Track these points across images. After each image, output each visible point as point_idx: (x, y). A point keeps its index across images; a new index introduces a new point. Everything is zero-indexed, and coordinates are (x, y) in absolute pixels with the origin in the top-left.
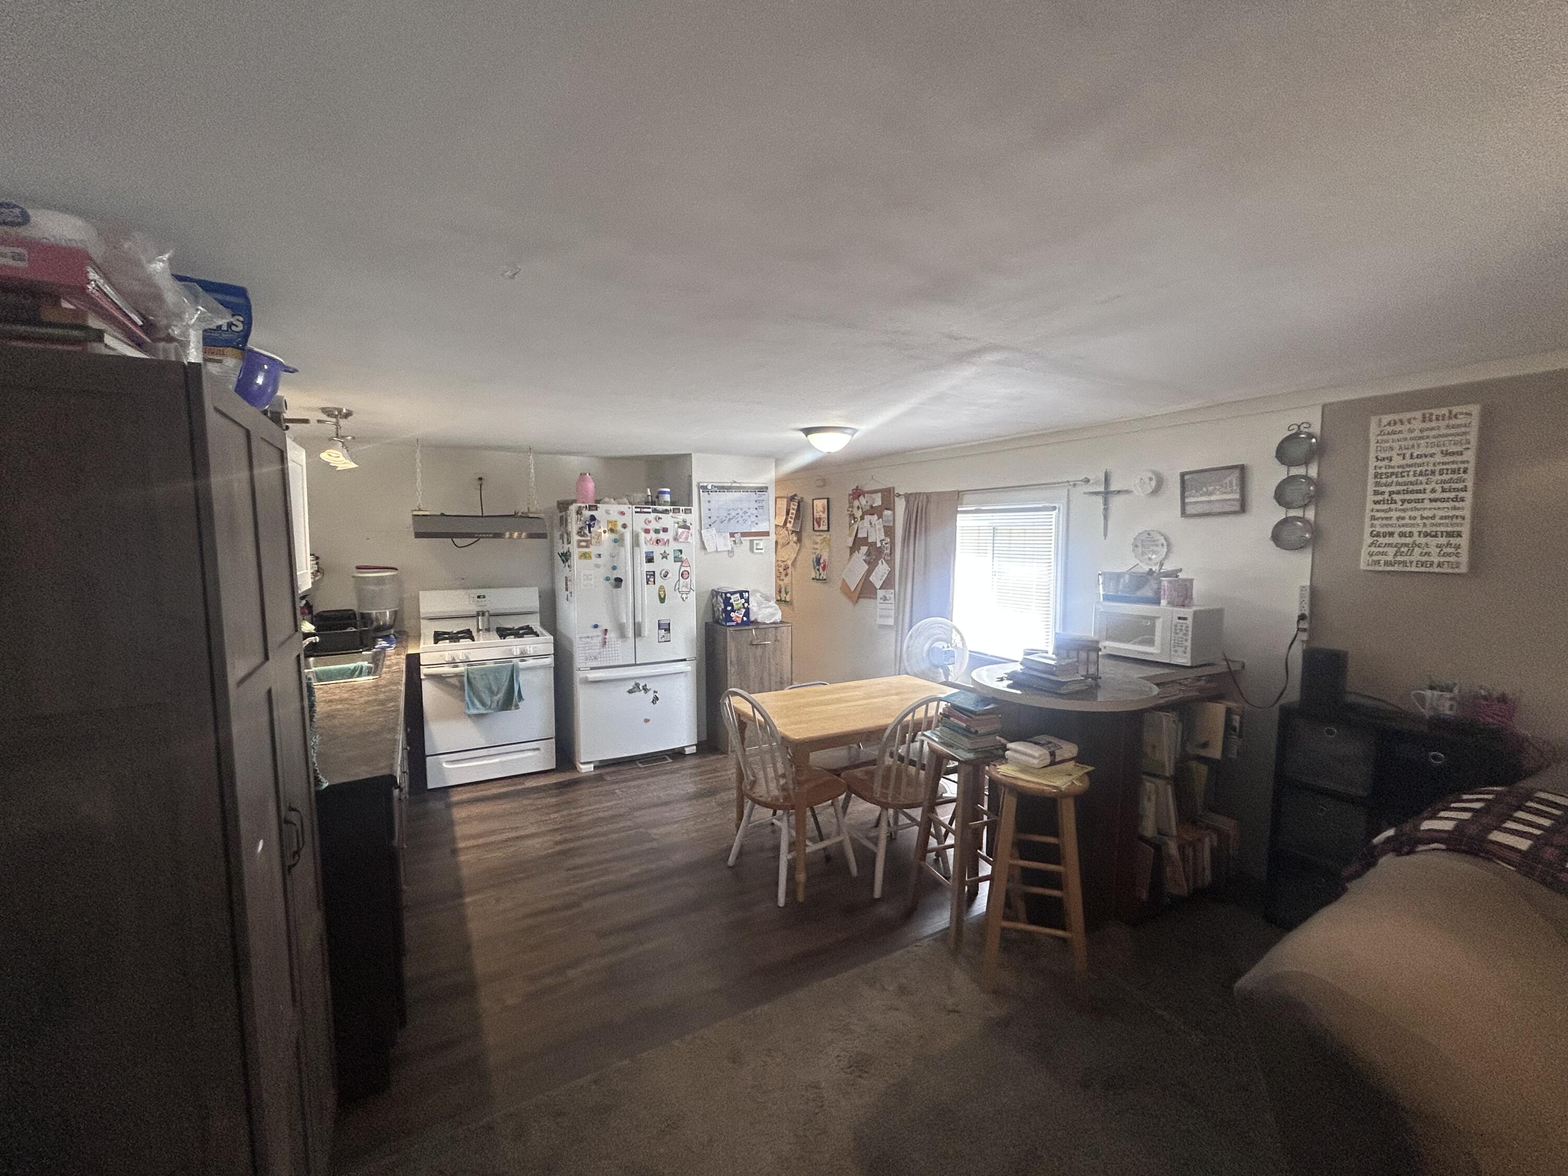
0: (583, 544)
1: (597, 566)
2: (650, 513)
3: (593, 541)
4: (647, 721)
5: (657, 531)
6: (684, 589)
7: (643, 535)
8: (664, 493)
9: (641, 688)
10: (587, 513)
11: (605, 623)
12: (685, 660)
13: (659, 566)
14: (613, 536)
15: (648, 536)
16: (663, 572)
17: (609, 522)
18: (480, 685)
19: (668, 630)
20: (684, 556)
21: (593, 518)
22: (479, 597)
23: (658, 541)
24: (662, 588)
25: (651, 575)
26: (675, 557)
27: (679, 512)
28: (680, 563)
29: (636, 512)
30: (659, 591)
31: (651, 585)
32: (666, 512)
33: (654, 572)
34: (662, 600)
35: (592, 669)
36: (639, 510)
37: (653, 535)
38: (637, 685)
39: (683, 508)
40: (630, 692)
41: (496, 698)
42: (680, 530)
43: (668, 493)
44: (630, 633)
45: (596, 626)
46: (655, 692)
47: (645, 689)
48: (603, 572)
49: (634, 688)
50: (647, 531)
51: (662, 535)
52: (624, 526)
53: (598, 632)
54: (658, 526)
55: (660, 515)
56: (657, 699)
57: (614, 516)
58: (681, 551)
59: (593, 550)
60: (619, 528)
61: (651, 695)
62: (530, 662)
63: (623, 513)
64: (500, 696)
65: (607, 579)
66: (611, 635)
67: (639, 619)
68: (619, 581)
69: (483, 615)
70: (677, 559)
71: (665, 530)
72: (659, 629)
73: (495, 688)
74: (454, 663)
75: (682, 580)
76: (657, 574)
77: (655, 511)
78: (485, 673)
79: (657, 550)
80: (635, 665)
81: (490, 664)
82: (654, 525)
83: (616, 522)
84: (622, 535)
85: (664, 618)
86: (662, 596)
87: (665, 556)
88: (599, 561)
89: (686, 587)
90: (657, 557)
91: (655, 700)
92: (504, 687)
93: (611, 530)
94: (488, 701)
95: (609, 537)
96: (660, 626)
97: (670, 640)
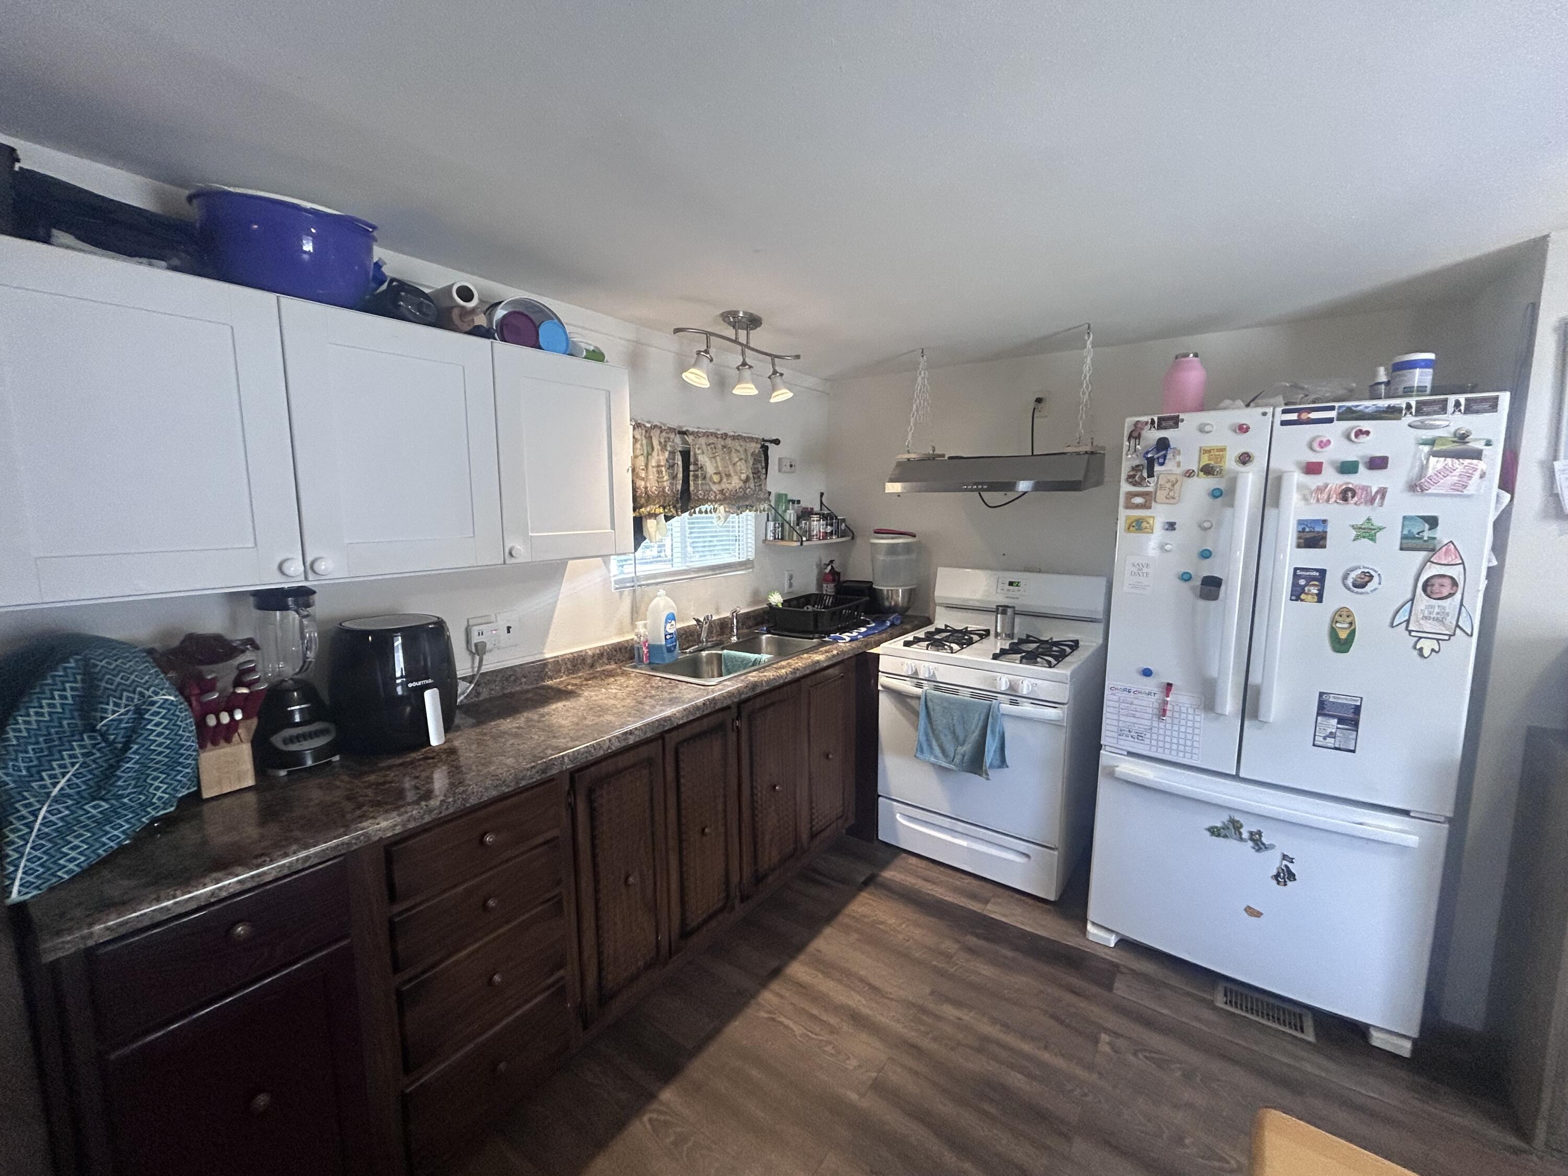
0: (1138, 500)
1: (1165, 549)
2: (1330, 420)
3: (1161, 495)
4: (1252, 912)
5: (1348, 468)
6: (1428, 626)
8: (1413, 365)
9: (1245, 835)
10: (1152, 436)
11: (1172, 672)
12: (1406, 813)
13: (1342, 556)
14: (1210, 483)
15: (1314, 481)
16: (1353, 575)
17: (1204, 451)
18: (940, 721)
19: (1351, 721)
20: (1441, 534)
21: (1163, 445)
22: (1011, 584)
23: (1346, 494)
24: (1343, 614)
25: (1309, 579)
26: (1404, 537)
27: (1444, 410)
28: (1421, 556)
29: (1284, 423)
30: (1334, 621)
31: (1308, 606)
32: (1393, 413)
33: (1323, 572)
34: (1341, 645)
35: (1130, 754)
36: (1294, 416)
37: (1331, 478)
38: (1236, 826)
39: (1462, 398)
40: (1214, 832)
41: (961, 750)
42: (1436, 464)
43: (1426, 364)
44: (1230, 704)
45: (1147, 673)
46: (1285, 857)
47: (1259, 844)
48: (1180, 561)
49: (1225, 827)
50: (1313, 468)
51: (1364, 478)
52: (1245, 459)
53: (1150, 684)
54: (1351, 453)
55: (1365, 425)
56: (1292, 876)
57: (1221, 437)
58: (1433, 522)
59: (1160, 513)
60: (1230, 463)
61: (1273, 862)
62: (1026, 708)
63: (1243, 429)
64: (967, 748)
65: (1186, 577)
66: (1181, 699)
67: (1255, 679)
68: (1212, 585)
69: (1004, 613)
70: (1409, 543)
71: (1378, 463)
72: (1318, 714)
73: (960, 732)
74: (915, 678)
75: (1423, 602)
76: (1332, 582)
77: (1348, 415)
78: (949, 707)
79: (1343, 518)
80: (1236, 777)
81: (965, 695)
82: (1338, 453)
83: (1223, 450)
84: (1233, 482)
85: (1346, 690)
86: (1343, 635)
87: (1367, 532)
88: (1171, 538)
89: (1441, 621)
90: (1340, 534)
91: (1285, 876)
92: (974, 736)
93: (1208, 470)
94: (950, 748)
95: (1205, 483)
96: (1324, 708)
97: (1353, 749)
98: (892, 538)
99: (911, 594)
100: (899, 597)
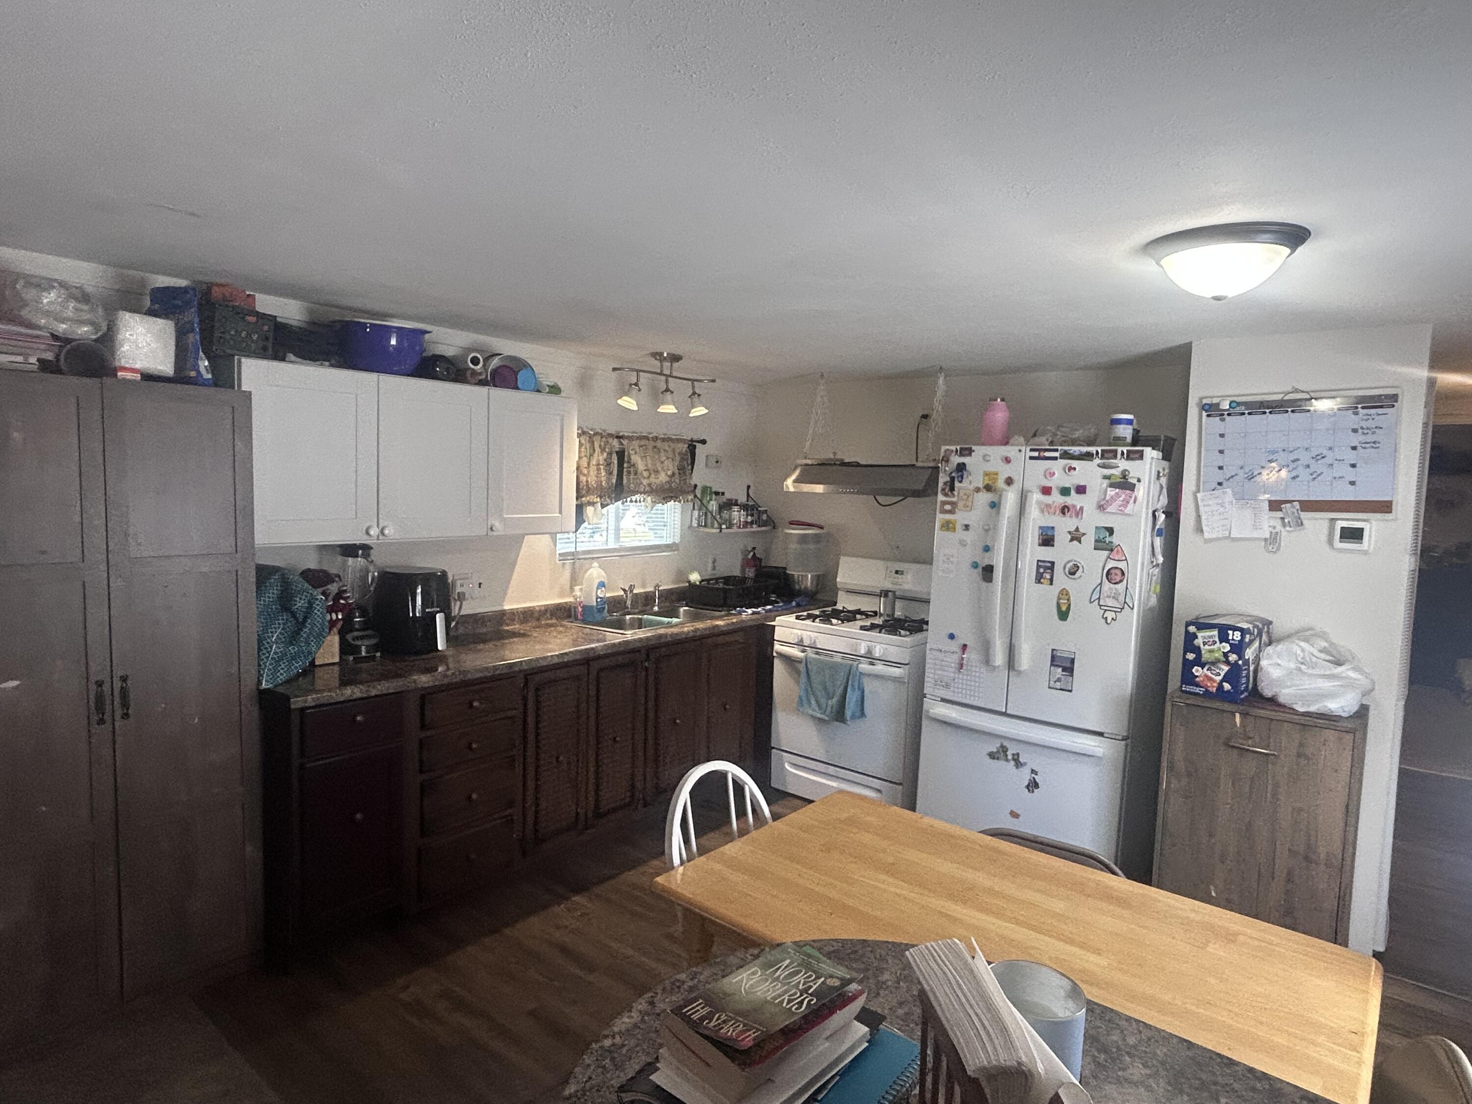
0: (948, 507)
1: (963, 543)
2: (1055, 458)
3: (961, 504)
4: (1014, 815)
5: (1065, 492)
6: (1111, 602)
7: (1036, 497)
8: (1119, 422)
9: (1010, 757)
10: (956, 461)
11: (966, 636)
12: (1101, 734)
13: (1057, 554)
14: (988, 497)
15: (1047, 499)
16: (1069, 566)
17: (986, 474)
18: (816, 679)
19: (1069, 669)
20: (1115, 539)
21: (962, 467)
22: (897, 572)
23: (1064, 510)
24: (1064, 593)
25: (1046, 568)
26: (1096, 541)
27: (1115, 457)
28: (1106, 553)
29: (1031, 458)
30: (1059, 599)
31: (1044, 587)
32: (1088, 456)
33: (1053, 563)
34: (1063, 615)
35: (943, 700)
36: (1036, 454)
37: (1057, 499)
38: (1004, 749)
39: (1125, 449)
40: (992, 756)
41: (830, 703)
42: (1111, 492)
43: (1129, 422)
44: (1001, 660)
45: (952, 637)
46: (1033, 771)
47: (1018, 764)
48: (971, 553)
49: (998, 752)
50: (1046, 491)
51: (1074, 499)
52: (1009, 481)
53: (955, 646)
54: (1069, 481)
55: (1074, 463)
56: (1036, 785)
57: (995, 465)
58: (1111, 531)
59: (960, 518)
60: (1001, 484)
61: (1025, 776)
62: (880, 668)
63: (1007, 460)
64: (833, 700)
65: (975, 565)
66: (972, 656)
67: (1014, 641)
68: (988, 572)
69: (886, 596)
70: (1100, 544)
71: (1081, 490)
72: (1052, 665)
74: (800, 644)
75: (1107, 585)
76: (1058, 570)
77: (1066, 455)
78: (824, 667)
79: (1063, 526)
80: (1005, 714)
81: (838, 658)
82: (1060, 479)
83: (997, 474)
84: (1002, 498)
85: (1066, 647)
86: (1064, 608)
87: (1076, 537)
88: (968, 537)
89: (1115, 598)
90: (1061, 537)
91: (1033, 785)
92: (839, 691)
93: (988, 488)
94: (823, 701)
95: (984, 498)
96: (1055, 660)
97: (1070, 689)
98: (805, 529)
100: (808, 581)
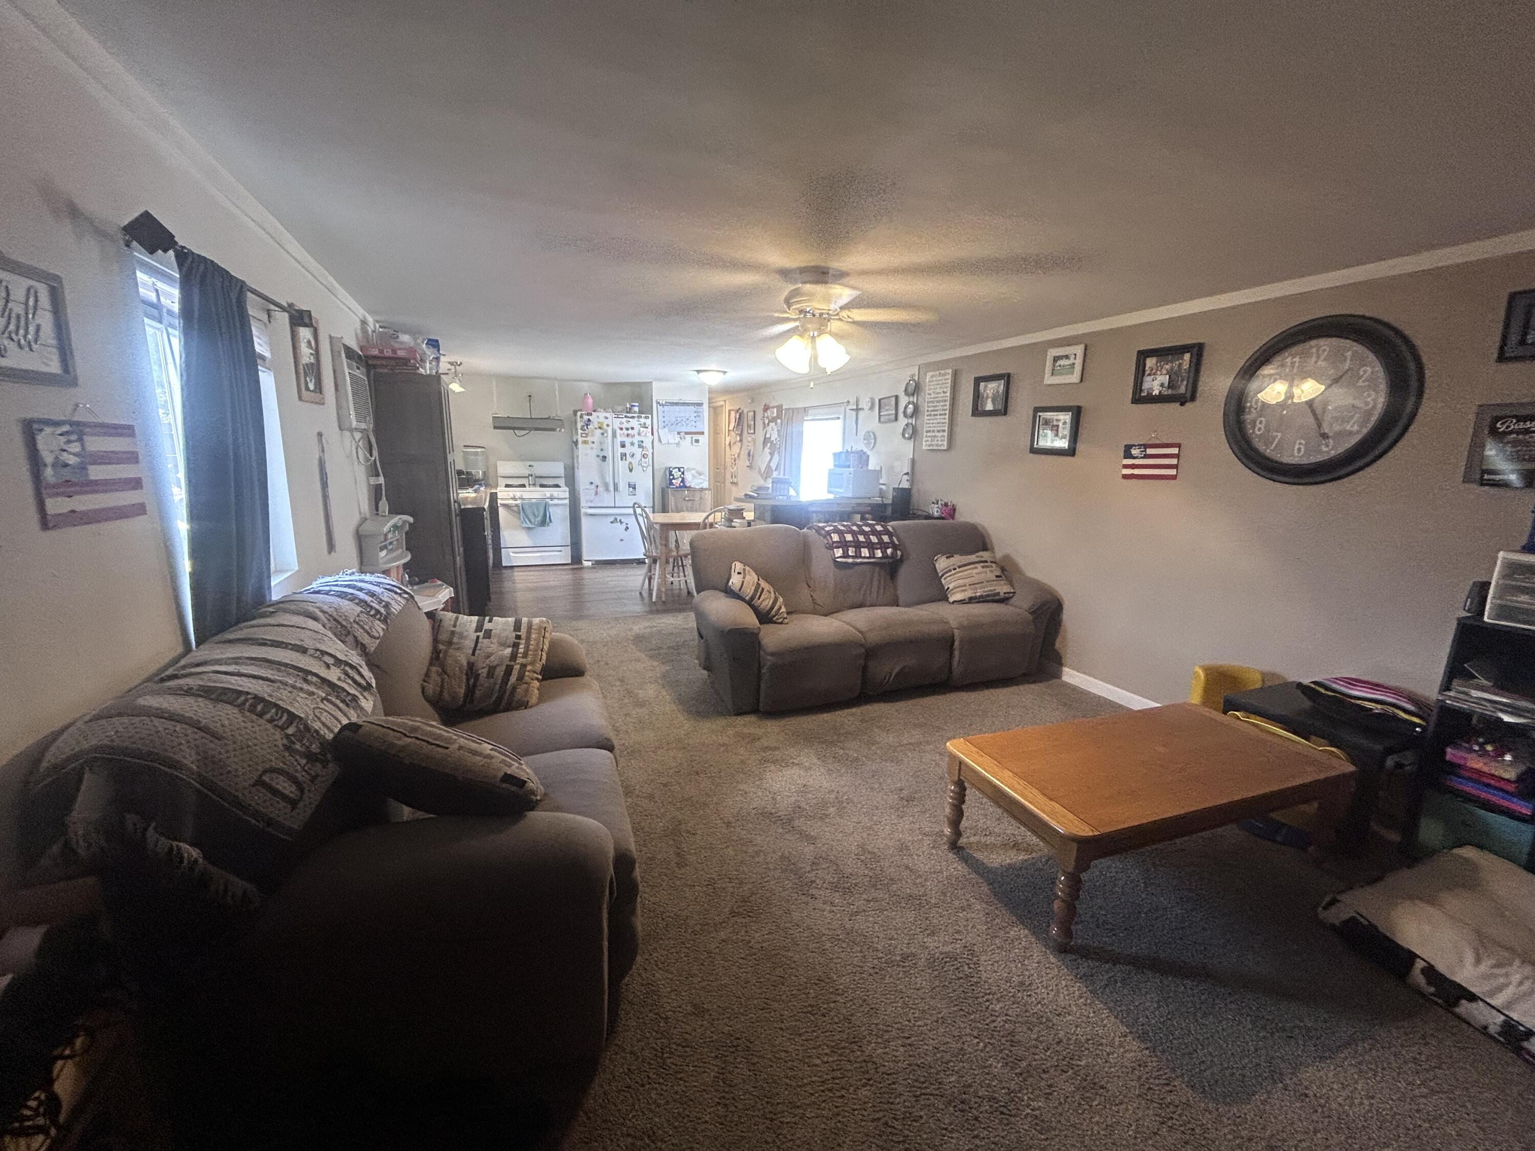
0: (584, 435)
1: (592, 448)
2: (622, 418)
3: (590, 434)
4: (622, 540)
5: (627, 429)
6: (645, 465)
7: (618, 431)
8: (635, 406)
9: (618, 521)
10: (586, 417)
11: (597, 481)
12: (645, 507)
13: (628, 450)
14: (601, 431)
15: (622, 432)
16: (631, 454)
17: (599, 423)
18: (529, 512)
19: (634, 488)
20: (644, 444)
21: (589, 420)
22: (530, 467)
23: (628, 435)
24: (630, 463)
25: (624, 455)
26: (638, 445)
27: (640, 417)
28: (641, 449)
29: (615, 417)
30: (629, 465)
31: (624, 461)
32: (633, 417)
33: (626, 453)
34: (631, 470)
35: (590, 507)
36: (617, 416)
37: (626, 432)
38: (616, 519)
39: (643, 415)
40: (612, 522)
41: (537, 519)
42: (642, 429)
43: (637, 406)
44: (612, 488)
45: (592, 483)
46: (626, 524)
47: (621, 522)
48: (596, 452)
49: (614, 520)
50: (621, 429)
51: (630, 431)
52: (608, 425)
53: (593, 486)
54: (629, 426)
55: (629, 419)
57: (602, 419)
58: (642, 442)
59: (589, 439)
60: (605, 427)
61: (624, 526)
62: (556, 501)
63: (607, 418)
64: (539, 518)
65: (598, 456)
66: (601, 489)
67: (616, 481)
68: (604, 458)
69: (532, 476)
70: (640, 446)
71: (632, 428)
73: (536, 513)
74: (514, 499)
75: (643, 459)
76: (628, 455)
77: (626, 417)
78: (530, 505)
79: (628, 441)
80: (615, 507)
81: (534, 501)
82: (625, 426)
83: (603, 423)
84: (606, 431)
85: (632, 481)
86: (631, 468)
87: (632, 444)
88: (594, 446)
89: (646, 463)
90: (628, 444)
91: (627, 528)
92: (541, 514)
93: (600, 428)
94: (533, 520)
95: (599, 431)
96: (630, 486)
97: (635, 494)
98: (475, 449)
99: (484, 473)
100: (480, 475)
